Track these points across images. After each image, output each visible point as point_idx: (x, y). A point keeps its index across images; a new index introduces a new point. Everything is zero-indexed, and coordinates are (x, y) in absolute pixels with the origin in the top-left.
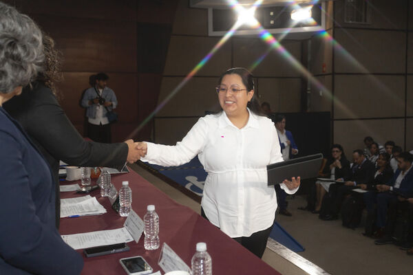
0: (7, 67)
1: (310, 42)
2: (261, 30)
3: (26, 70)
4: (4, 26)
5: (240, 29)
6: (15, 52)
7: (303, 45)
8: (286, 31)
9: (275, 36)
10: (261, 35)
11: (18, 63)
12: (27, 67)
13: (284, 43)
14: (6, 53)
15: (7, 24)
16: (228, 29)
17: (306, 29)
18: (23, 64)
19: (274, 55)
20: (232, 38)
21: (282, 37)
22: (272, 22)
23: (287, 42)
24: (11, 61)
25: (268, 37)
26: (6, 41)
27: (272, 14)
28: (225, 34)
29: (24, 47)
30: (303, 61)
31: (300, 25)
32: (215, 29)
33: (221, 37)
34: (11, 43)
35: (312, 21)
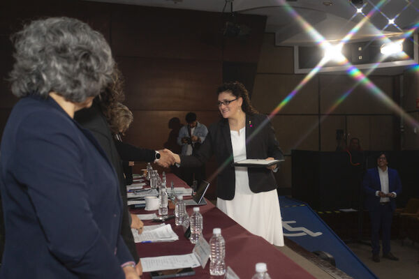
0: (81, 78)
1: (402, 78)
2: (349, 66)
3: (98, 81)
4: (79, 39)
5: (326, 66)
6: (89, 65)
7: (394, 79)
8: (374, 66)
9: (363, 71)
10: (349, 71)
12: (98, 77)
13: (371, 77)
14: (81, 64)
15: (81, 38)
17: (398, 63)
18: (96, 76)
19: (361, 90)
21: (369, 73)
22: (360, 58)
23: (375, 77)
24: (84, 71)
25: (356, 73)
26: (81, 52)
27: (360, 49)
29: (97, 59)
30: (395, 97)
31: (390, 59)
34: (85, 55)
35: (404, 55)
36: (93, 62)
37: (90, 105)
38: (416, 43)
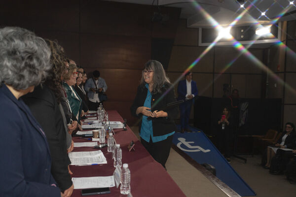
0: (26, 73)
1: (269, 50)
2: (235, 41)
3: (37, 75)
4: (26, 45)
5: (220, 41)
6: (32, 63)
7: (265, 51)
8: (252, 43)
9: (244, 46)
10: (234, 45)
11: (32, 70)
12: (38, 73)
13: (250, 50)
14: (26, 63)
15: (28, 44)
16: (211, 41)
17: (267, 41)
18: (36, 71)
19: (244, 57)
20: (214, 47)
21: (249, 47)
22: (242, 37)
23: (253, 49)
24: (28, 68)
25: (239, 46)
26: (27, 55)
27: (242, 31)
28: (210, 45)
29: (38, 59)
30: (264, 61)
31: (262, 38)
32: (203, 41)
33: (206, 47)
34: (30, 56)
35: (271, 35)
36: (35, 61)
37: (32, 91)
38: (279, 28)
